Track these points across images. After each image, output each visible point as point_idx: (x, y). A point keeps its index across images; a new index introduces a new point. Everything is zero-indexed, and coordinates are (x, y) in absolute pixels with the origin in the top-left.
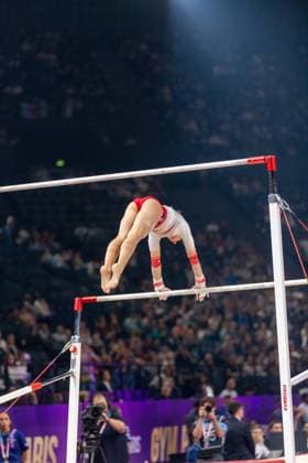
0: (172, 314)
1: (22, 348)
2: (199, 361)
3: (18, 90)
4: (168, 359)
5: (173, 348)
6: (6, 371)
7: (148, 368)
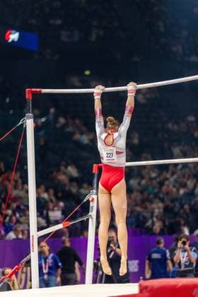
0: (162, 177)
1: (59, 199)
2: (179, 210)
3: (59, 22)
4: (159, 208)
5: (162, 200)
6: (47, 214)
7: (145, 214)
